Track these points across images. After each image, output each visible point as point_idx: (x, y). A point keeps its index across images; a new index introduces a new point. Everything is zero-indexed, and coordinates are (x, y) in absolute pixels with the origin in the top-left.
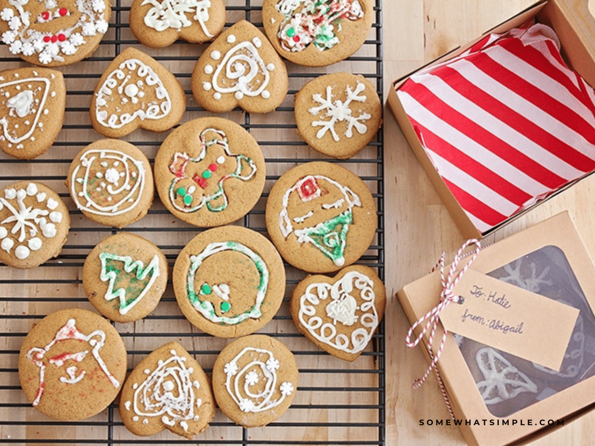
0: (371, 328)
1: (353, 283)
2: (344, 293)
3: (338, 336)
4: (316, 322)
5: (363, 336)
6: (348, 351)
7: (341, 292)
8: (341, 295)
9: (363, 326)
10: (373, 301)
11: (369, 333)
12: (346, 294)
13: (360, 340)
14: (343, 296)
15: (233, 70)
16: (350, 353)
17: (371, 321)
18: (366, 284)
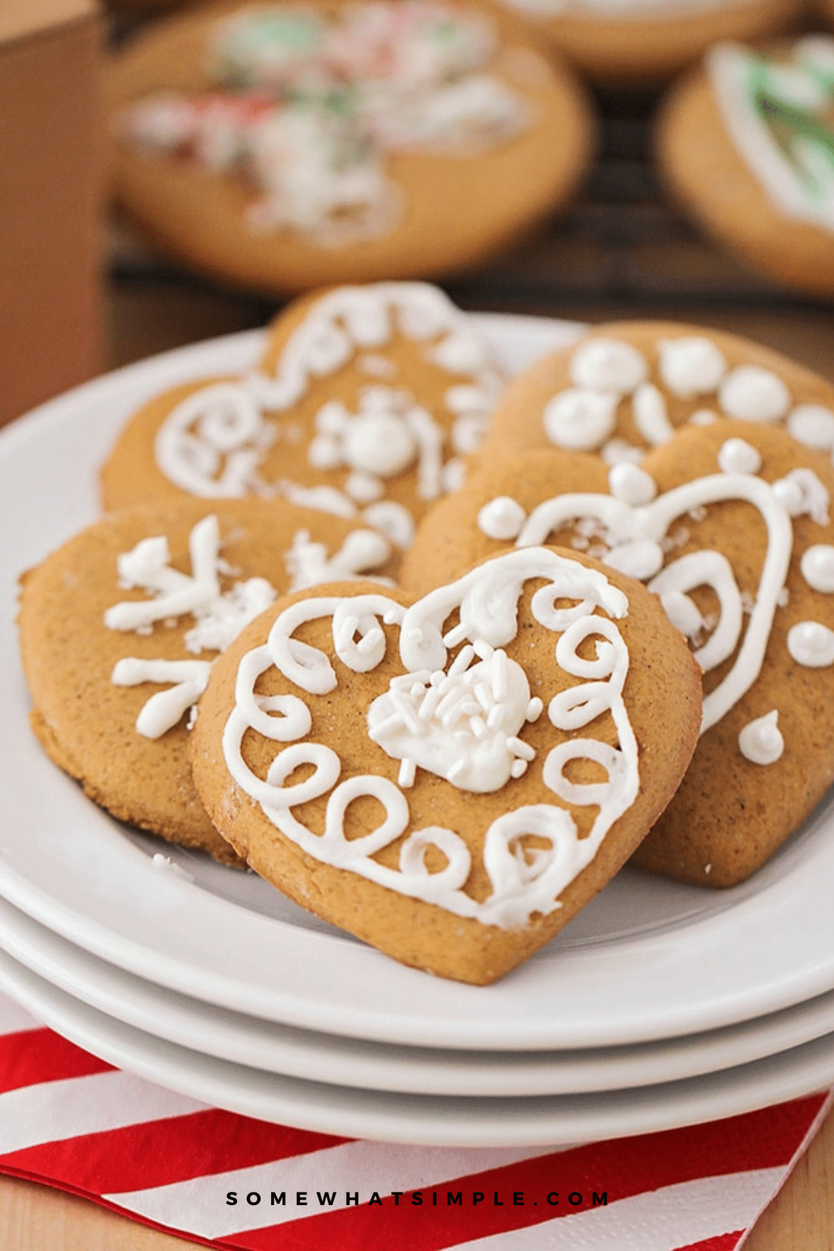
0: (595, 808)
1: (522, 604)
2: (466, 642)
3: (416, 835)
4: (304, 769)
5: (547, 843)
6: (464, 906)
7: (453, 638)
8: (452, 653)
9: (555, 800)
10: (618, 680)
11: (583, 833)
12: (480, 648)
13: (529, 861)
14: (464, 656)
15: (703, 594)
16: (473, 920)
17: (601, 775)
18: (587, 606)
